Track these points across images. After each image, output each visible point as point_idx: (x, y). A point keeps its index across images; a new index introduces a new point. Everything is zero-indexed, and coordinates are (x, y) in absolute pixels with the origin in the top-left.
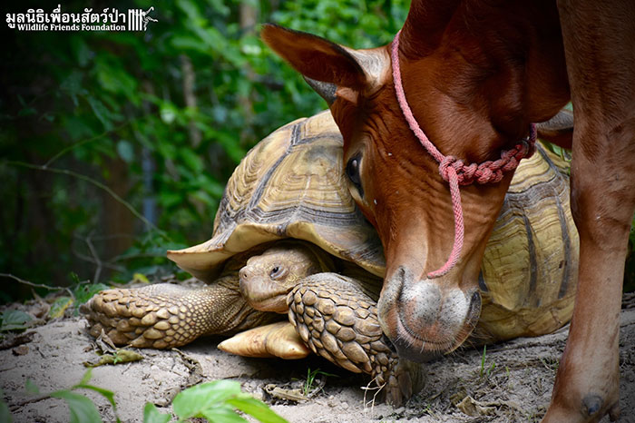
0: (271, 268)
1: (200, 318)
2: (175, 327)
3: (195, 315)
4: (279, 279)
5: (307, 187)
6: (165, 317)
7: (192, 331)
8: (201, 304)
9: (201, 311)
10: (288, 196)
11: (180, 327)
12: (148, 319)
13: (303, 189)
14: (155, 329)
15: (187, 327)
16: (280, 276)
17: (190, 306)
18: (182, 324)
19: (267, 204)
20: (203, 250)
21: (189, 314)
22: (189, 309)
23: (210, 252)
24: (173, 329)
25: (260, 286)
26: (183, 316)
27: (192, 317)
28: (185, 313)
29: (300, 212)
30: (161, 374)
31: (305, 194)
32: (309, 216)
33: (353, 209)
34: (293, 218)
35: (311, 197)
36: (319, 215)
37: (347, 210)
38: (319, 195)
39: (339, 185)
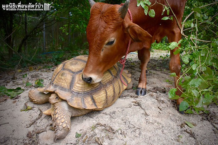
0: (56, 97)
16: (58, 99)
30: (34, 114)
31: (60, 83)
32: (61, 88)
33: (69, 88)
34: (57, 88)
35: (61, 84)
36: (62, 88)
37: (68, 88)
38: (63, 84)
39: (67, 82)
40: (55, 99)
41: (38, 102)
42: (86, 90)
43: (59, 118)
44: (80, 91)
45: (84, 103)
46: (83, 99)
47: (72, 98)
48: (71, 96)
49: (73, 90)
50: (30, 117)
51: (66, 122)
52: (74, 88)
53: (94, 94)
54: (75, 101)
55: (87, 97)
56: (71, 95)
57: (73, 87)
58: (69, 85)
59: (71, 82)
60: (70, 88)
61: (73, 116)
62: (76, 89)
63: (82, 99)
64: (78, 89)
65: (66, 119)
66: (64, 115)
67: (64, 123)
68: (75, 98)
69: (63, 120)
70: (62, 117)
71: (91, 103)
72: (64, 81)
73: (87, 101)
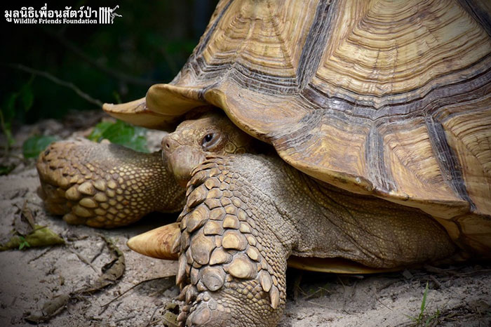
0: (202, 135)
1: (135, 196)
2: (105, 206)
3: (127, 193)
4: (214, 150)
5: (250, 35)
6: (89, 192)
7: (127, 211)
8: (135, 179)
9: (135, 188)
10: (230, 45)
11: (110, 206)
12: (71, 193)
13: (244, 38)
14: (81, 206)
15: (120, 207)
16: (215, 145)
17: (121, 180)
18: (112, 202)
19: (211, 54)
20: (130, 111)
21: (120, 191)
22: (119, 185)
23: (138, 113)
24: (102, 208)
25: (188, 160)
26: (111, 193)
27: (123, 195)
28: (115, 189)
29: (233, 71)
30: (72, 269)
31: (245, 45)
32: (243, 78)
33: (295, 71)
34: (224, 79)
35: (250, 52)
36: (254, 77)
37: (288, 72)
38: (259, 48)
39: (284, 36)
40: (196, 145)
41: (100, 197)
42: (400, 86)
43: (211, 227)
44: (365, 86)
45: (381, 165)
46: (380, 141)
47: (305, 129)
48: (304, 120)
49: (317, 82)
50: (47, 278)
51: (254, 254)
52: (323, 72)
53: (450, 114)
54: (323, 145)
55: (404, 128)
56: (302, 112)
57: (316, 67)
58: (293, 51)
59: (310, 37)
60: (301, 72)
61: (307, 250)
62: (336, 78)
63: (368, 140)
64: (348, 74)
65: (252, 239)
66: (243, 216)
67: (236, 256)
68: (324, 127)
69: (232, 240)
70: (230, 221)
71: (430, 167)
72: (267, 32)
73: (400, 152)
